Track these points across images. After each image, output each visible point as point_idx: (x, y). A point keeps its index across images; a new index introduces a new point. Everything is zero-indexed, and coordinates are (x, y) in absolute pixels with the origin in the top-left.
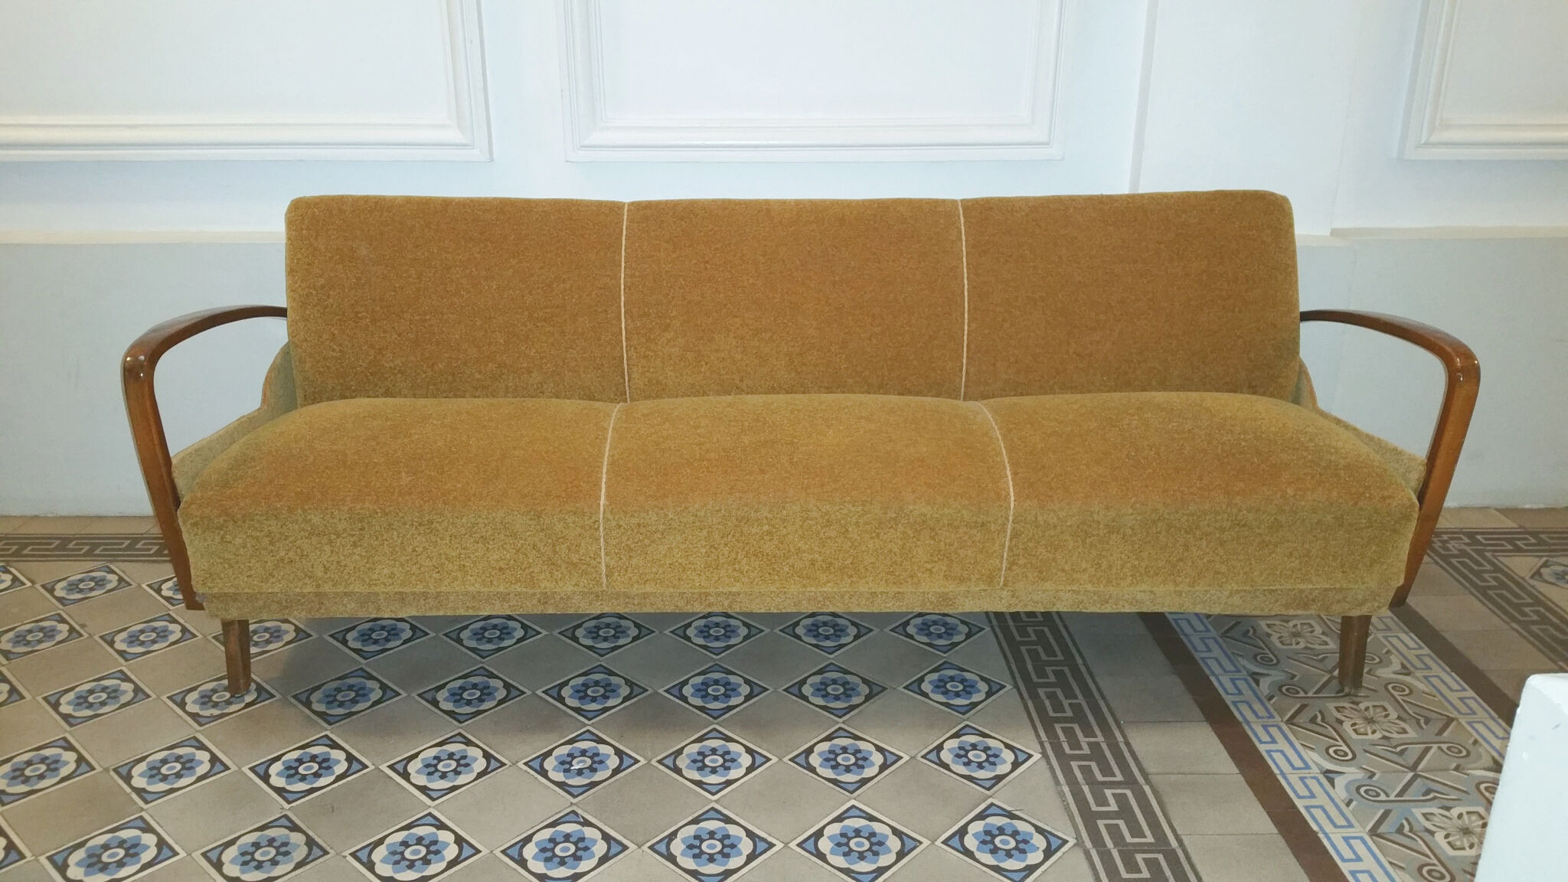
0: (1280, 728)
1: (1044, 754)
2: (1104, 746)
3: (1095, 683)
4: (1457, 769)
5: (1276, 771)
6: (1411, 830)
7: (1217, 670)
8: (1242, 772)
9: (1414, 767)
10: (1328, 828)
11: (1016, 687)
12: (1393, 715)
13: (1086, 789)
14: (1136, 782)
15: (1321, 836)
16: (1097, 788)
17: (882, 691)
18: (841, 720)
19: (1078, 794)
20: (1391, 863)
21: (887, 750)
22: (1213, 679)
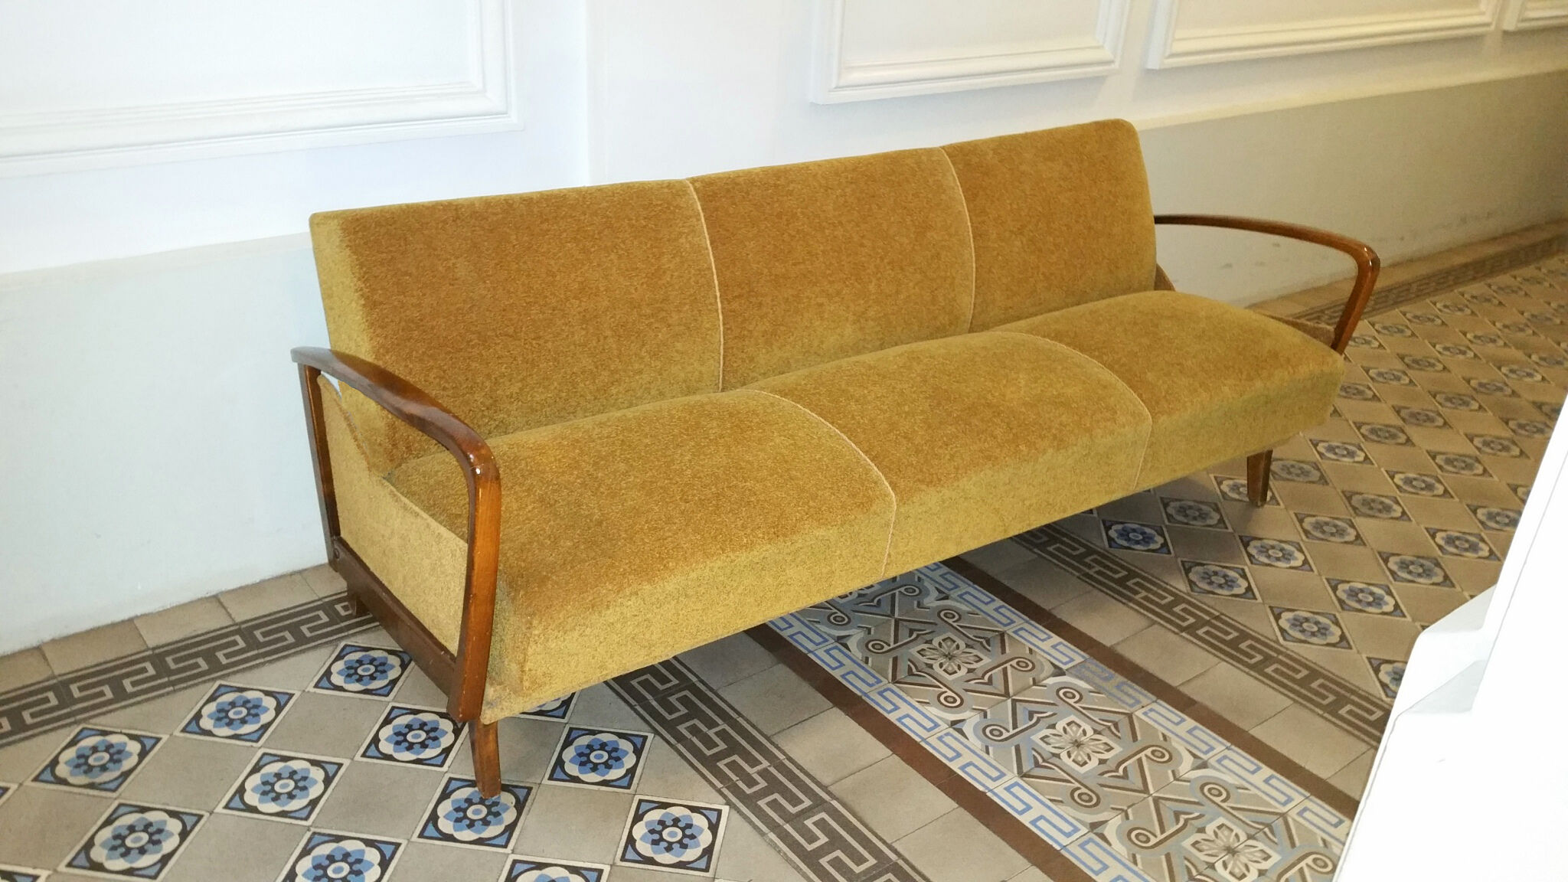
0: (893, 692)
1: (729, 803)
2: (772, 770)
3: (722, 699)
4: (1035, 683)
5: (918, 739)
6: (1044, 761)
7: (811, 646)
8: (894, 751)
9: (1007, 694)
10: (990, 784)
11: (656, 732)
12: (962, 646)
13: (788, 827)
14: (823, 801)
15: (989, 794)
16: (796, 820)
17: (528, 794)
18: (508, 850)
19: (785, 837)
20: (1051, 800)
21: (581, 868)
22: (811, 656)
